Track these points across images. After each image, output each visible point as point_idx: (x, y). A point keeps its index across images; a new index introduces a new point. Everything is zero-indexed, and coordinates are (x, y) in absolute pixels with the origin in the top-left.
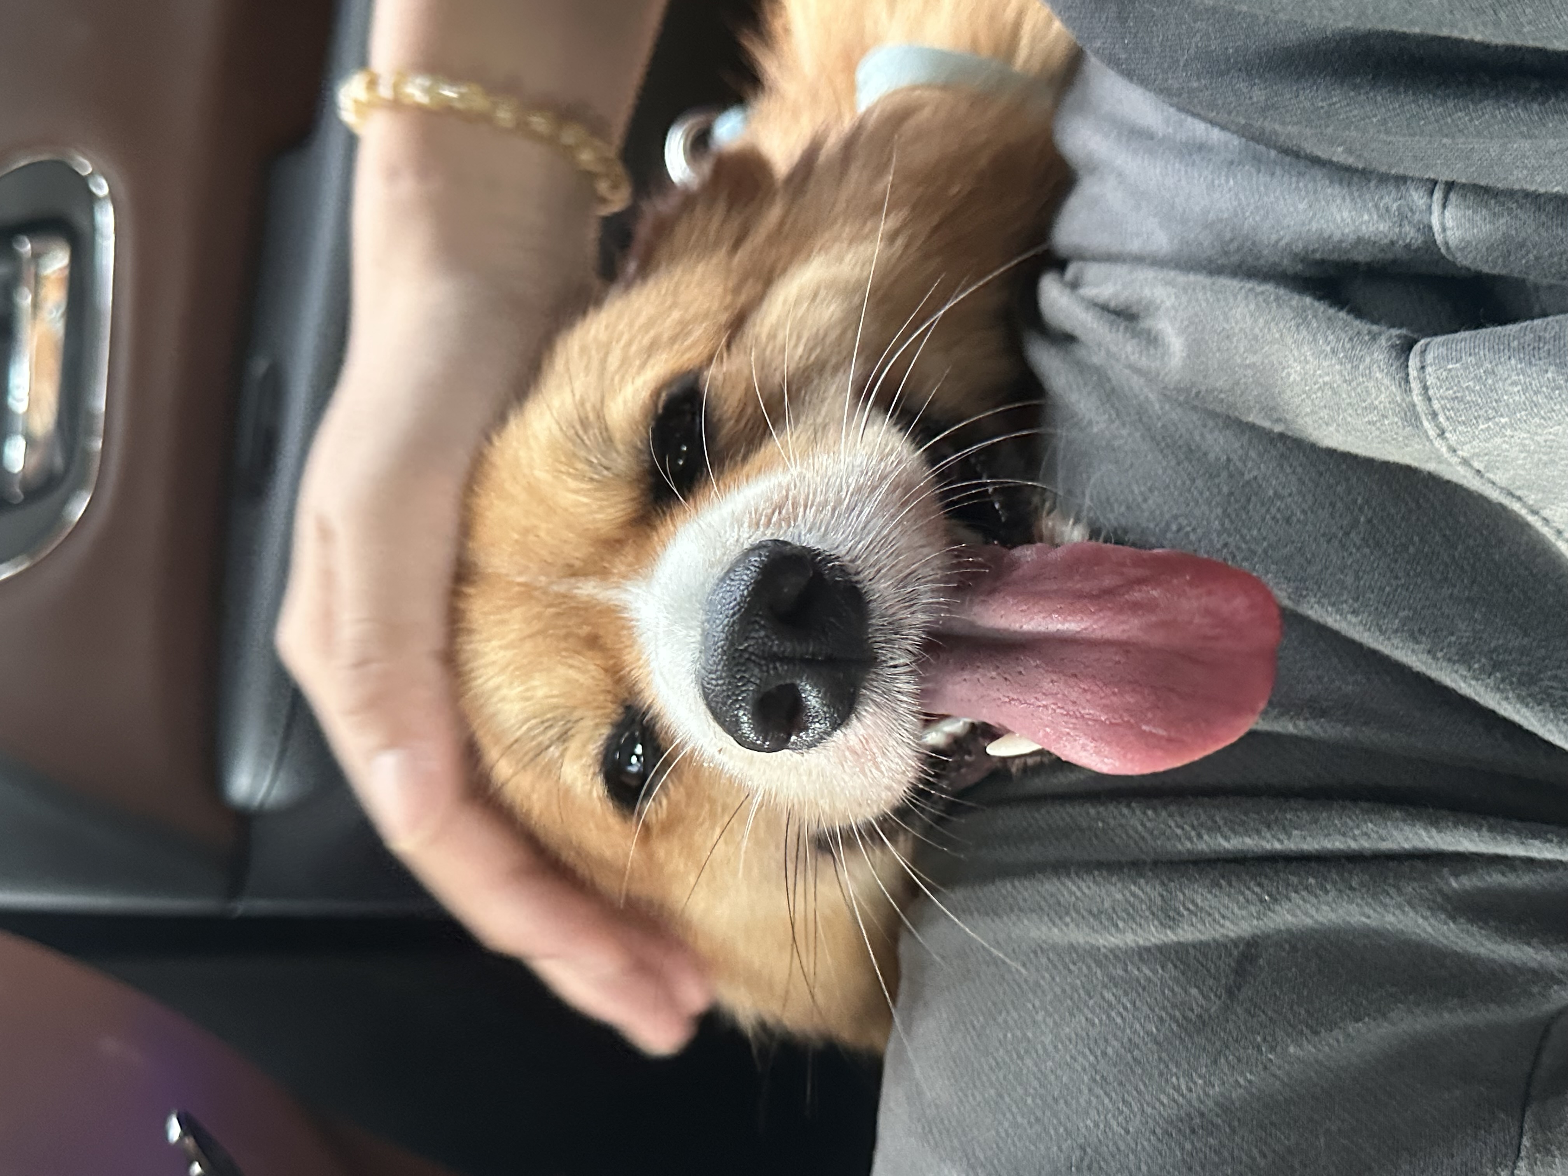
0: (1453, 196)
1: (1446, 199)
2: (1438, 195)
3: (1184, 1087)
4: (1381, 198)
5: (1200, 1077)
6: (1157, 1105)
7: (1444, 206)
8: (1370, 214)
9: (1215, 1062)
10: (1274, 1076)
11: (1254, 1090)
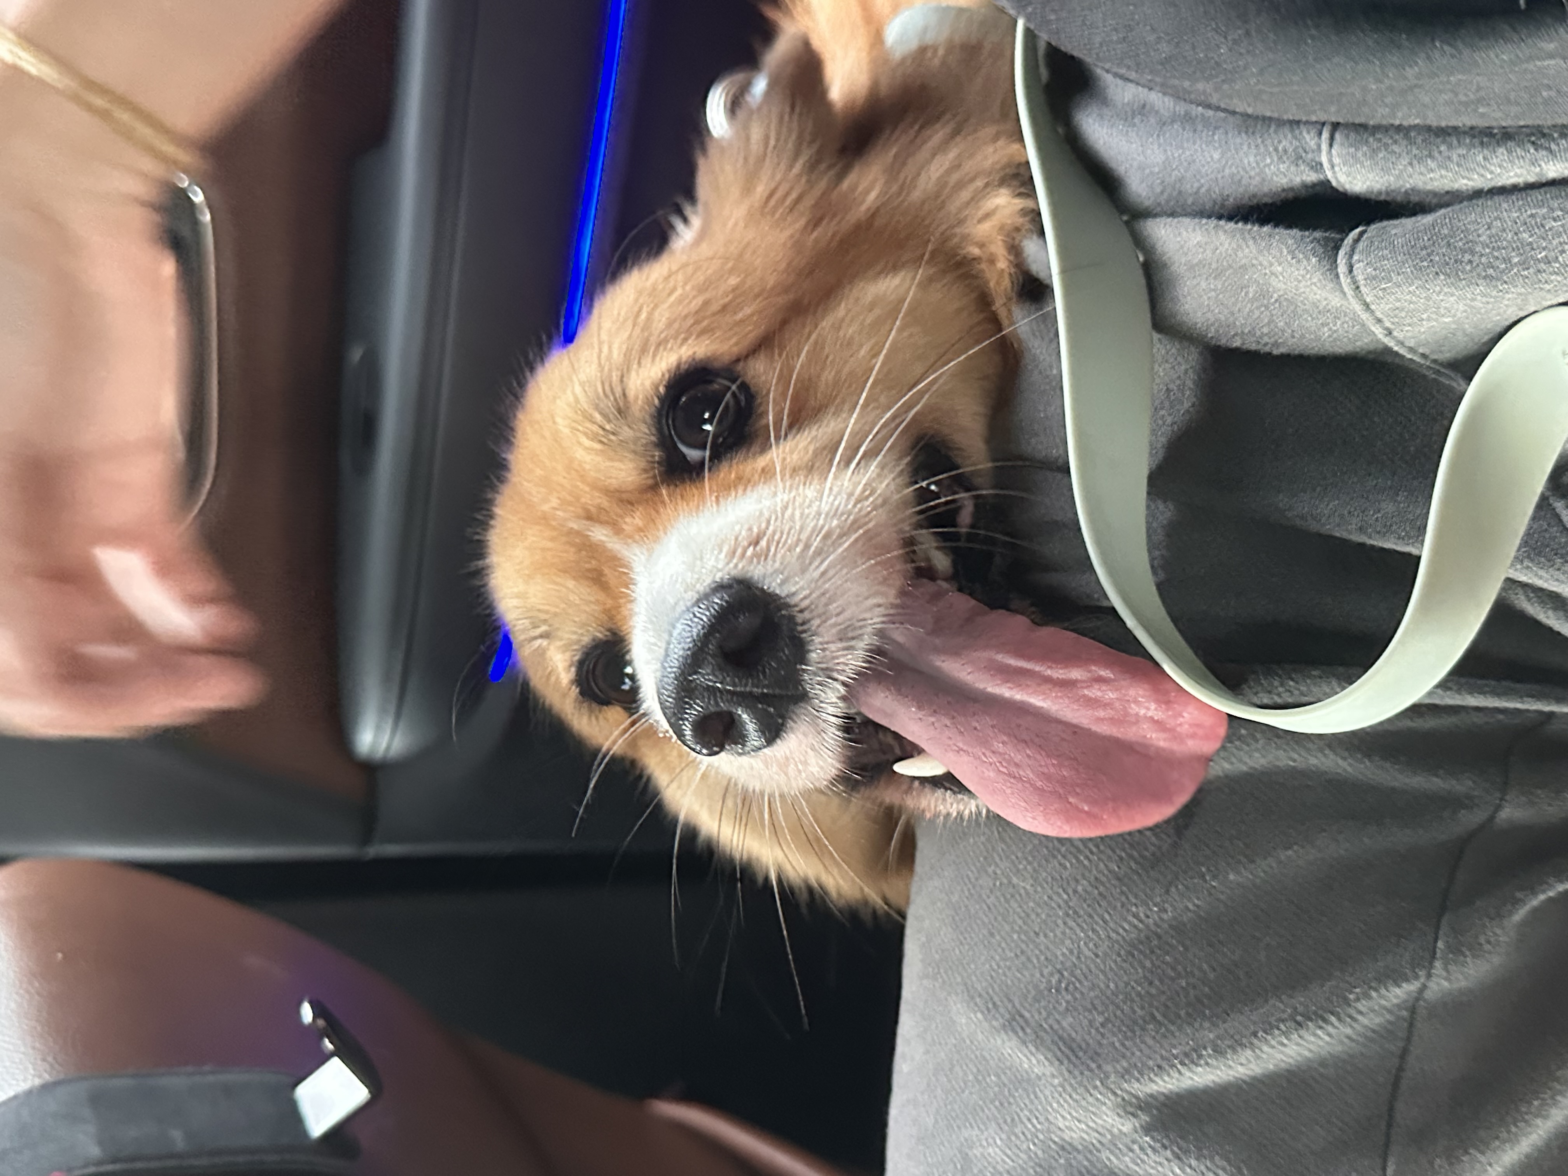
0: (1338, 136)
1: (1332, 138)
2: (1325, 135)
3: (1142, 915)
4: (1280, 142)
5: (1155, 905)
6: (1121, 931)
7: (1331, 145)
8: (1271, 157)
9: (1167, 892)
10: (1218, 900)
11: (1202, 914)
